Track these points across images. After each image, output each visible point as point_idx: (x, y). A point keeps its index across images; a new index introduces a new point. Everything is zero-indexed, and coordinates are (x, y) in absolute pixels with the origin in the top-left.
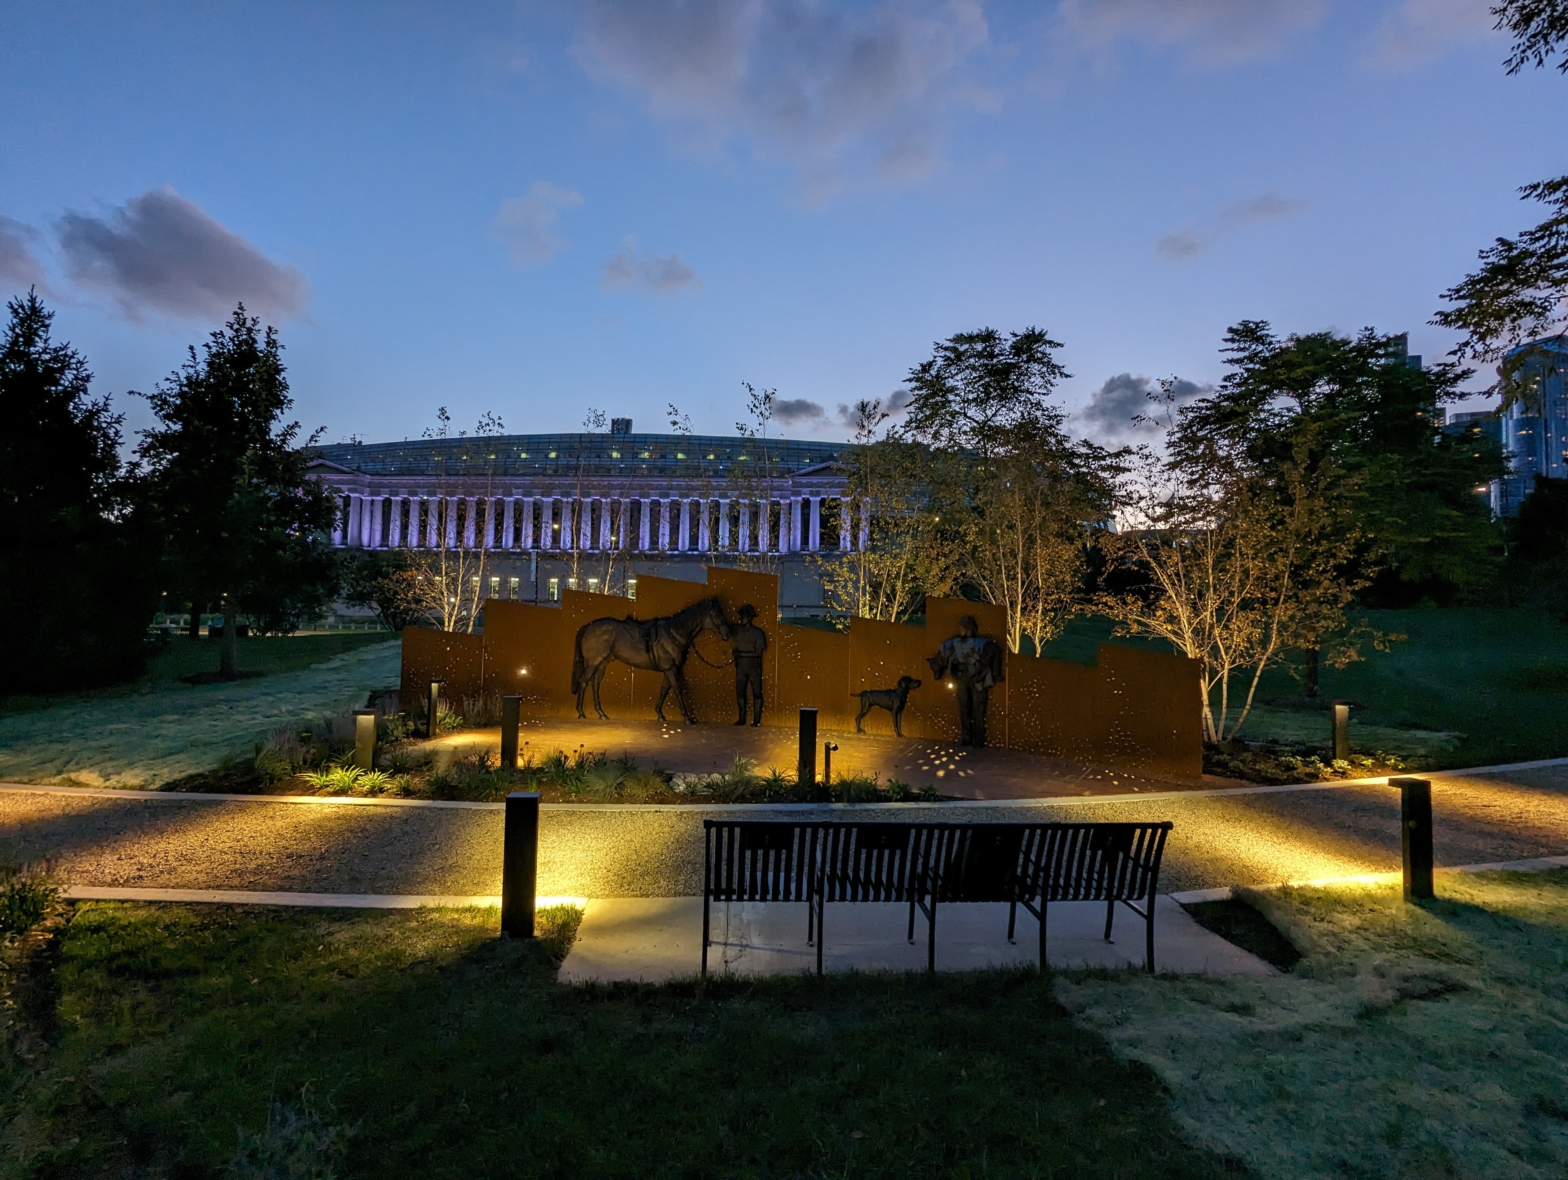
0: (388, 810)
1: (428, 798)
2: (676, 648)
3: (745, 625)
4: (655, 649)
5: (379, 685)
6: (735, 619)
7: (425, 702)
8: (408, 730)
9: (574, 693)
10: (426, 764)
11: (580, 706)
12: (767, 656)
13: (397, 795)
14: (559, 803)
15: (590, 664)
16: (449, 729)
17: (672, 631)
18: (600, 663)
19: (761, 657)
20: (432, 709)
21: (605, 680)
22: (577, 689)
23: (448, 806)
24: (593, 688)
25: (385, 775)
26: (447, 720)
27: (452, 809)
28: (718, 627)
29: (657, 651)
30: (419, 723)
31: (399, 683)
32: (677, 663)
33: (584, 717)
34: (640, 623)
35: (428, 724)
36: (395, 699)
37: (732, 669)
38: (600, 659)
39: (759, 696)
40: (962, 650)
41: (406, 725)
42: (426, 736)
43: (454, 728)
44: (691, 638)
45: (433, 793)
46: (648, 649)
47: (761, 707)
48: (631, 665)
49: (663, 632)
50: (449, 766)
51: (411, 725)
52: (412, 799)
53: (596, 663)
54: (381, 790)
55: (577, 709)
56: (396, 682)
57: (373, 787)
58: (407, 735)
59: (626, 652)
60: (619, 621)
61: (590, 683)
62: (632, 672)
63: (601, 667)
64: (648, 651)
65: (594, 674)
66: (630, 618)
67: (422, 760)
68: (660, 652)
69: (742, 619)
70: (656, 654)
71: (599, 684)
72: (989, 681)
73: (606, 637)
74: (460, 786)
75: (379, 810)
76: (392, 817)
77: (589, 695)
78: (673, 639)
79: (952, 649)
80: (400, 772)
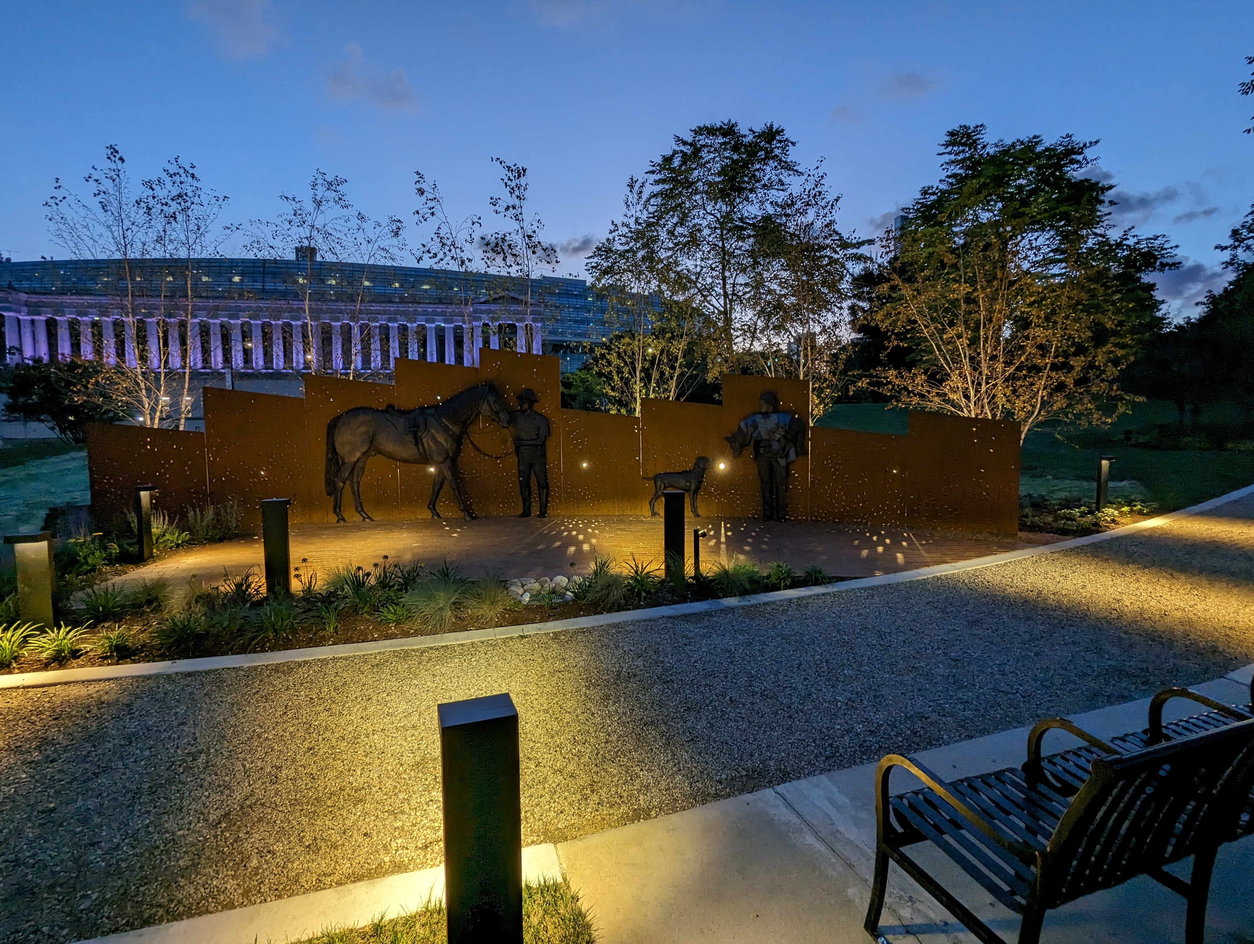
0: (92, 689)
1: (163, 657)
2: (450, 439)
3: (526, 411)
4: (424, 440)
5: (59, 500)
6: (513, 403)
7: (133, 518)
8: (111, 554)
9: (329, 494)
10: (149, 602)
11: (337, 509)
12: (551, 445)
13: (106, 658)
14: (375, 640)
15: (346, 461)
16: (171, 548)
17: (444, 420)
18: (358, 460)
19: (544, 444)
20: (145, 527)
21: (365, 479)
22: (332, 489)
23: (200, 669)
24: (353, 488)
25: (80, 630)
26: (168, 536)
27: (208, 672)
28: (497, 413)
29: (427, 442)
30: (124, 542)
31: (89, 497)
32: (451, 454)
33: (343, 519)
34: (401, 412)
35: (140, 543)
36: (85, 516)
37: (513, 460)
38: (358, 455)
39: (544, 486)
40: (765, 426)
41: (105, 548)
42: (139, 559)
43: (178, 546)
44: (465, 426)
45: (168, 649)
46: (417, 441)
47: (547, 497)
48: (397, 460)
49: (433, 421)
50: (189, 604)
51: (115, 548)
52: (134, 662)
53: (354, 459)
54: (75, 654)
55: (335, 511)
56: (84, 497)
57: (59, 652)
58: (111, 561)
59: (390, 447)
60: (378, 410)
61: (348, 483)
62: (397, 467)
63: (360, 464)
64: (417, 443)
65: (352, 471)
66: (390, 407)
67: (143, 598)
68: (431, 444)
69: (521, 405)
70: (426, 446)
71: (359, 483)
72: (792, 455)
73: (363, 429)
74: (214, 631)
75: (76, 691)
76: (101, 703)
77: (347, 495)
78: (446, 429)
79: (755, 426)
80: (105, 620)
